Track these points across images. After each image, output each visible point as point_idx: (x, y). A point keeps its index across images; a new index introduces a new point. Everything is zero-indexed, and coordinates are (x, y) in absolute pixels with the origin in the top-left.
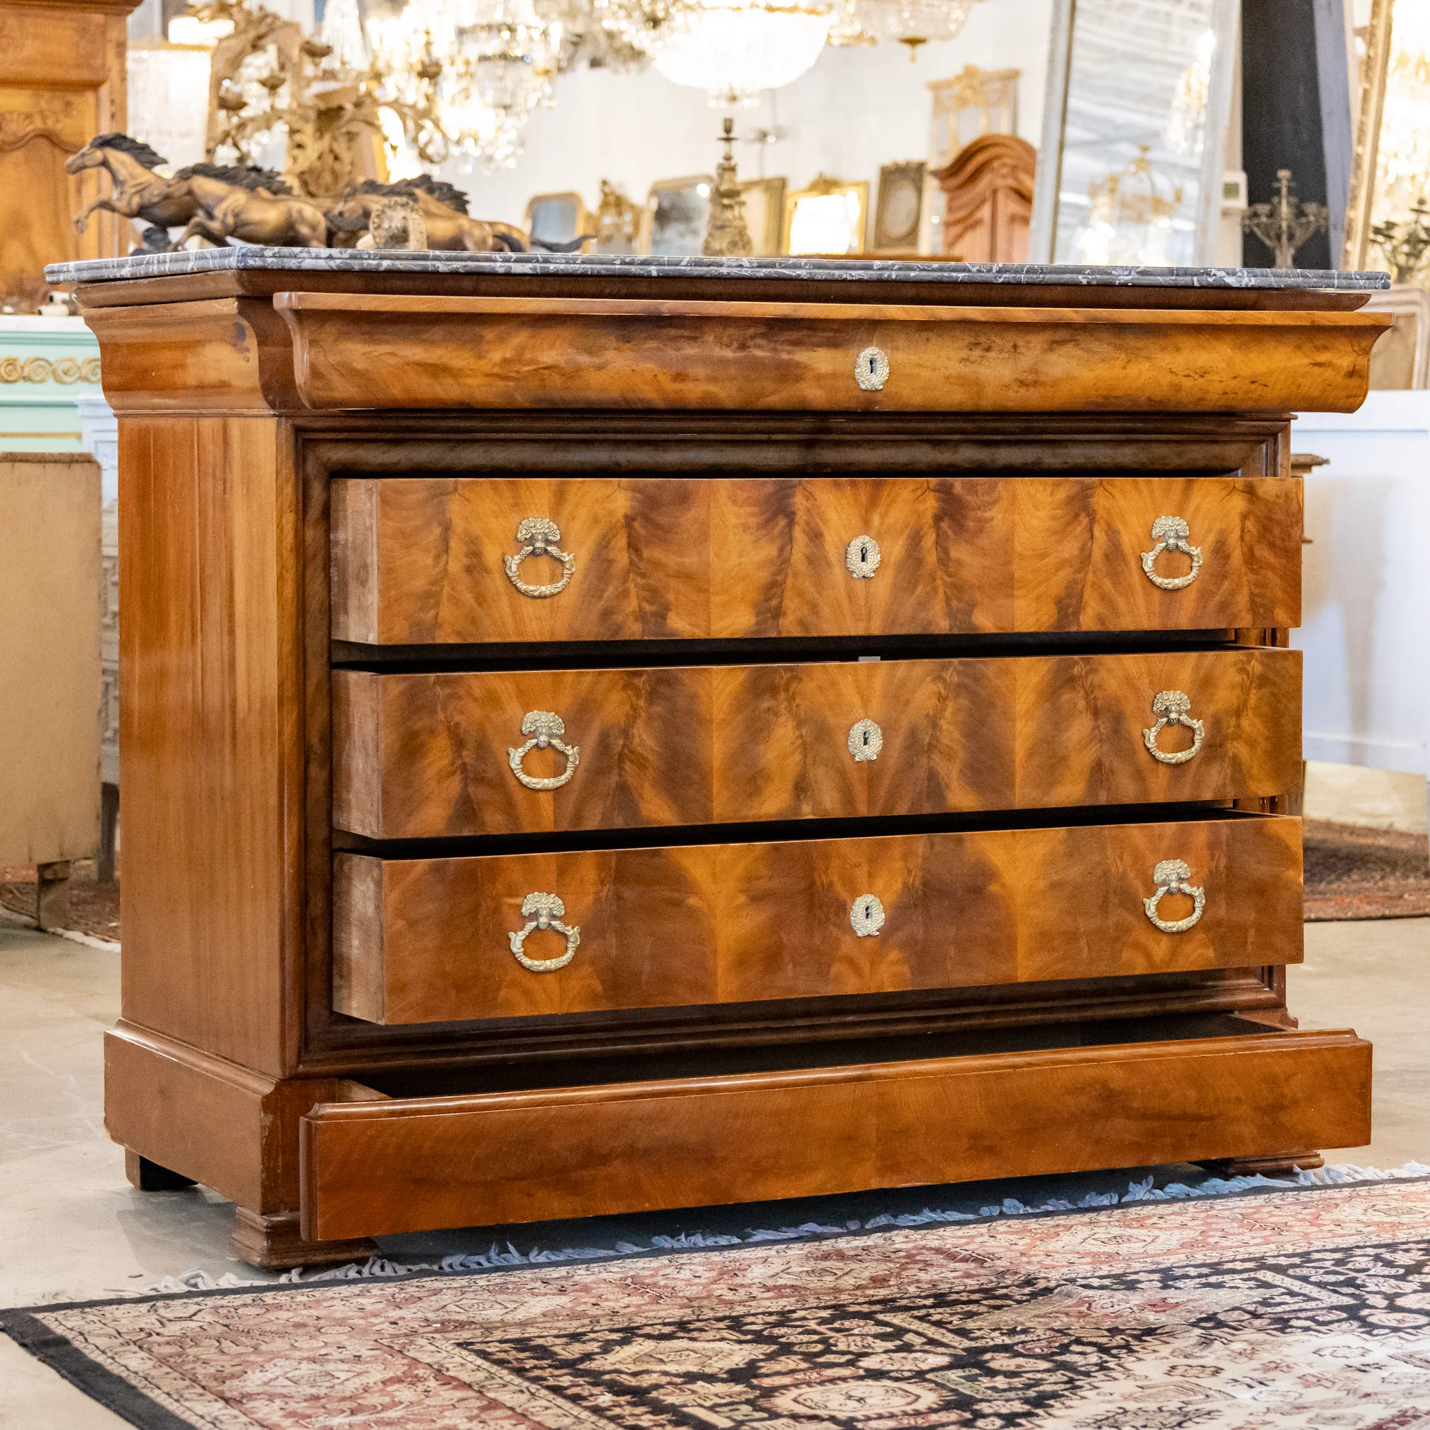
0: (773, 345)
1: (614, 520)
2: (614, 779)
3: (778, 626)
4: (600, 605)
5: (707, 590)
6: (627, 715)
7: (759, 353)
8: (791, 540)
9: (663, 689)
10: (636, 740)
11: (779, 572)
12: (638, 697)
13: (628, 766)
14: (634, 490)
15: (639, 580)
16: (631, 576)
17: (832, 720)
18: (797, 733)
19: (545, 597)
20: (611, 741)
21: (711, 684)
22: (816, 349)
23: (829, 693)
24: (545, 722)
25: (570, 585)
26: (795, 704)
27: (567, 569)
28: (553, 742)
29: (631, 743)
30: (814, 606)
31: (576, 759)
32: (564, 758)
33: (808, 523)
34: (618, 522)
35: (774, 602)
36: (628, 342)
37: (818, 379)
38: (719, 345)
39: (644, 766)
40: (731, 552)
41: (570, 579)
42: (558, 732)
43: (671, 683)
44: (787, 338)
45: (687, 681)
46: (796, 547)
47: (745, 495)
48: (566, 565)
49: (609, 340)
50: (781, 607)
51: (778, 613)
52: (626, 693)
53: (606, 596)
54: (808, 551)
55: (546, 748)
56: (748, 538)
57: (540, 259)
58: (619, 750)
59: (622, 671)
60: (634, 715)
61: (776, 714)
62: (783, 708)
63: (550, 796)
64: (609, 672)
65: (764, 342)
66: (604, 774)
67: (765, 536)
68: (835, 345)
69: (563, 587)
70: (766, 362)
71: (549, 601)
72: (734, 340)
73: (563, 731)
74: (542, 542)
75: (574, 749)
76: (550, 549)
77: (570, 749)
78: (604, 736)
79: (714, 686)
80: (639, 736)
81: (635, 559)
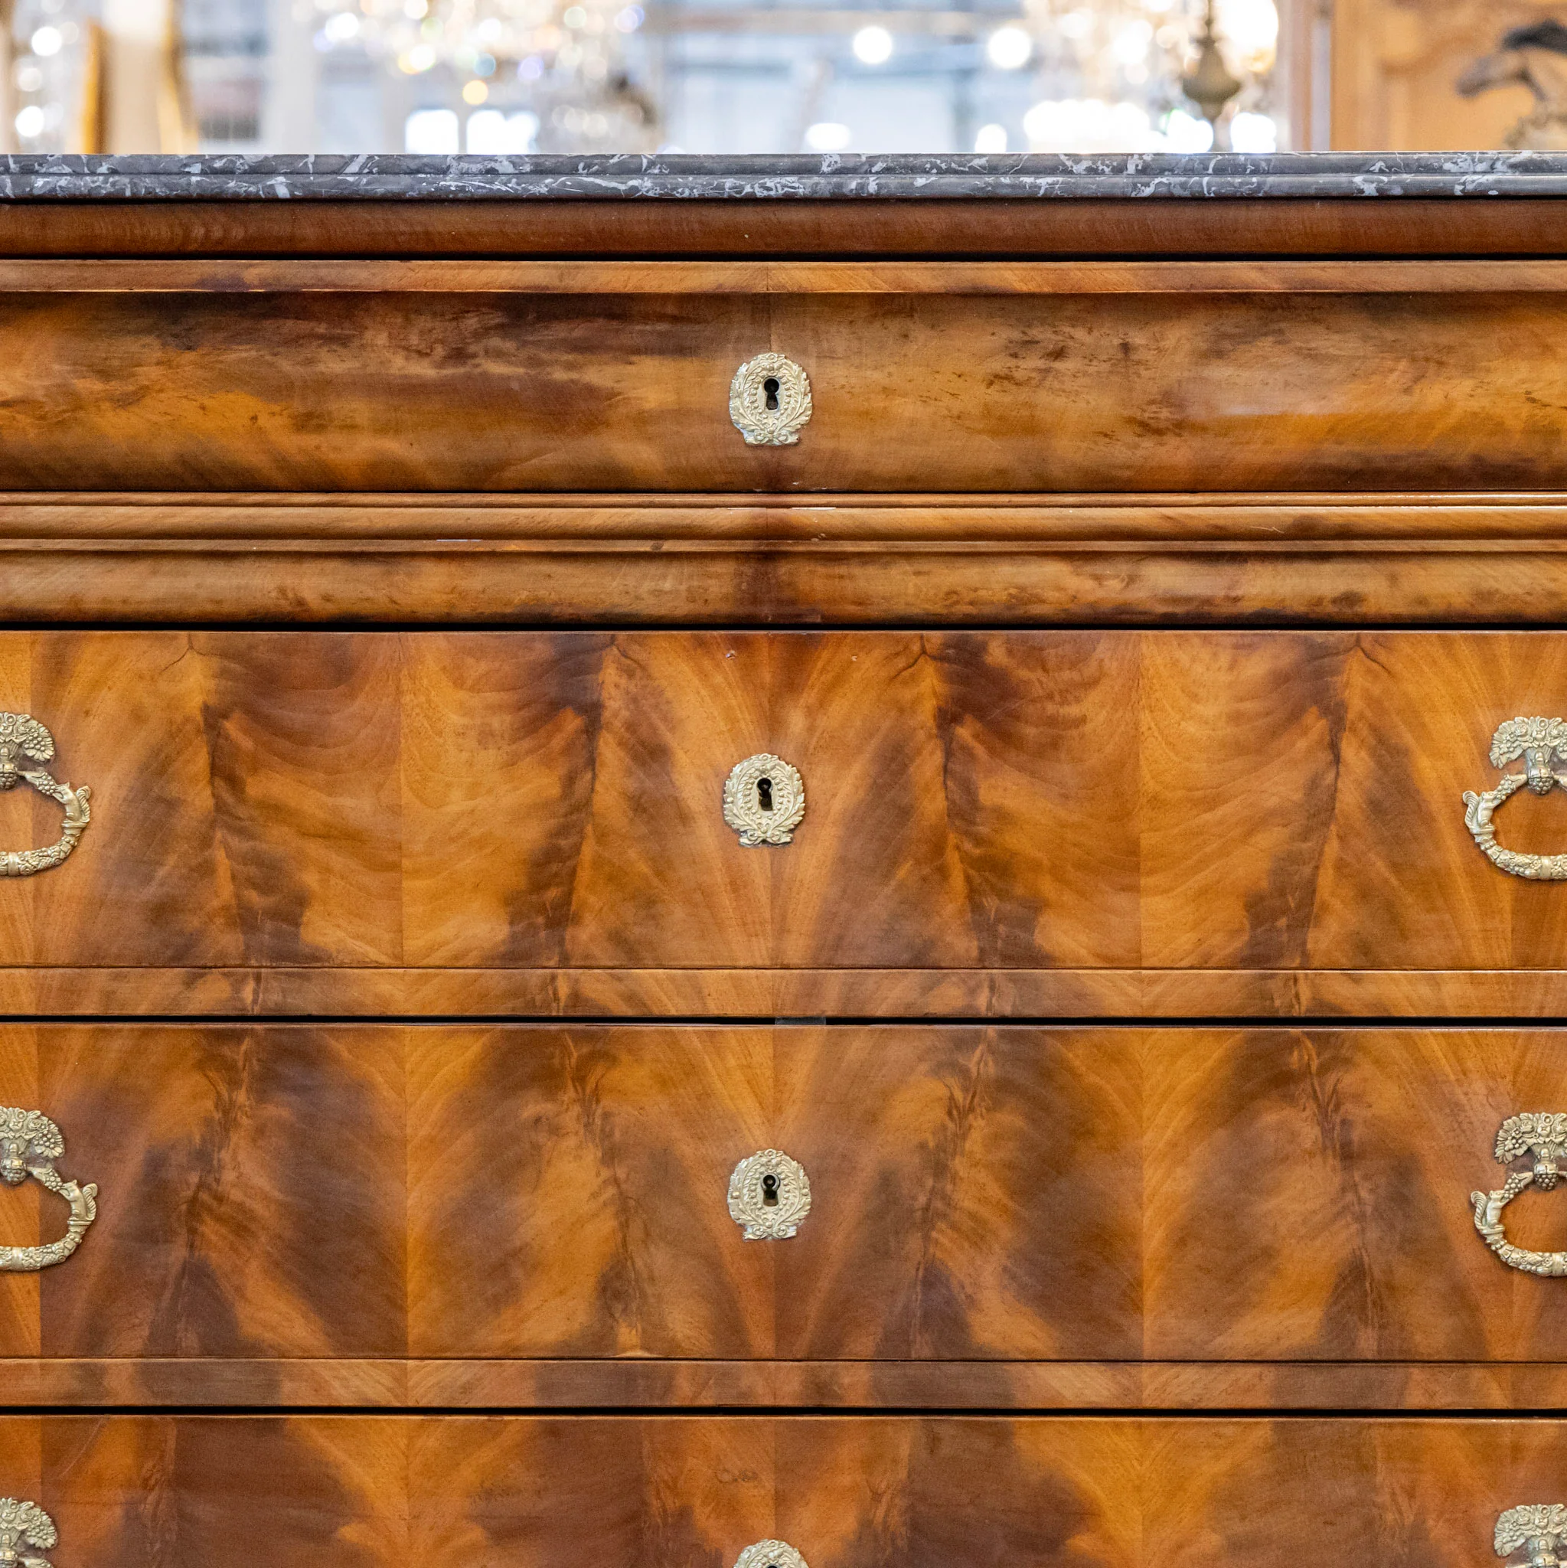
0: (531, 351)
1: (179, 718)
2: (177, 1254)
3: (561, 942)
4: (151, 892)
5: (395, 867)
6: (208, 1122)
7: (496, 368)
8: (591, 762)
9: (291, 1071)
10: (229, 1176)
11: (562, 831)
12: (234, 1084)
13: (209, 1229)
14: (224, 654)
15: (235, 842)
16: (219, 835)
17: (687, 1149)
18: (606, 1173)
19: (19, 875)
20: (171, 1174)
21: (400, 1062)
22: (634, 358)
23: (681, 1091)
24: (18, 1131)
25: (80, 850)
26: (599, 1111)
27: (70, 818)
28: (36, 1171)
29: (218, 1181)
30: (648, 904)
31: (87, 1210)
32: (61, 1206)
33: (631, 727)
34: (187, 720)
35: (553, 894)
36: (189, 348)
37: (642, 421)
38: (404, 353)
39: (246, 1229)
40: (448, 785)
41: (79, 839)
42: (48, 1152)
43: (310, 1058)
44: (562, 335)
45: (345, 1054)
46: (604, 777)
47: (483, 667)
48: (68, 809)
49: (144, 346)
50: (569, 903)
51: (561, 917)
52: (205, 1075)
53: (161, 872)
54: (632, 785)
55: (20, 1183)
56: (491, 757)
57: (12, 166)
58: (190, 1193)
59: (196, 1030)
60: (226, 1121)
61: (556, 1131)
62: (571, 1118)
63: (31, 1282)
64: (167, 1030)
65: (509, 345)
66: (157, 1242)
67: (529, 752)
68: (681, 351)
69: (62, 855)
70: (515, 386)
71: (29, 884)
72: (437, 341)
73: (58, 1151)
74: (11, 760)
75: (85, 1188)
76: (28, 775)
77: (75, 1187)
78: (155, 1164)
79: (408, 1066)
80: (236, 1167)
81: (228, 798)
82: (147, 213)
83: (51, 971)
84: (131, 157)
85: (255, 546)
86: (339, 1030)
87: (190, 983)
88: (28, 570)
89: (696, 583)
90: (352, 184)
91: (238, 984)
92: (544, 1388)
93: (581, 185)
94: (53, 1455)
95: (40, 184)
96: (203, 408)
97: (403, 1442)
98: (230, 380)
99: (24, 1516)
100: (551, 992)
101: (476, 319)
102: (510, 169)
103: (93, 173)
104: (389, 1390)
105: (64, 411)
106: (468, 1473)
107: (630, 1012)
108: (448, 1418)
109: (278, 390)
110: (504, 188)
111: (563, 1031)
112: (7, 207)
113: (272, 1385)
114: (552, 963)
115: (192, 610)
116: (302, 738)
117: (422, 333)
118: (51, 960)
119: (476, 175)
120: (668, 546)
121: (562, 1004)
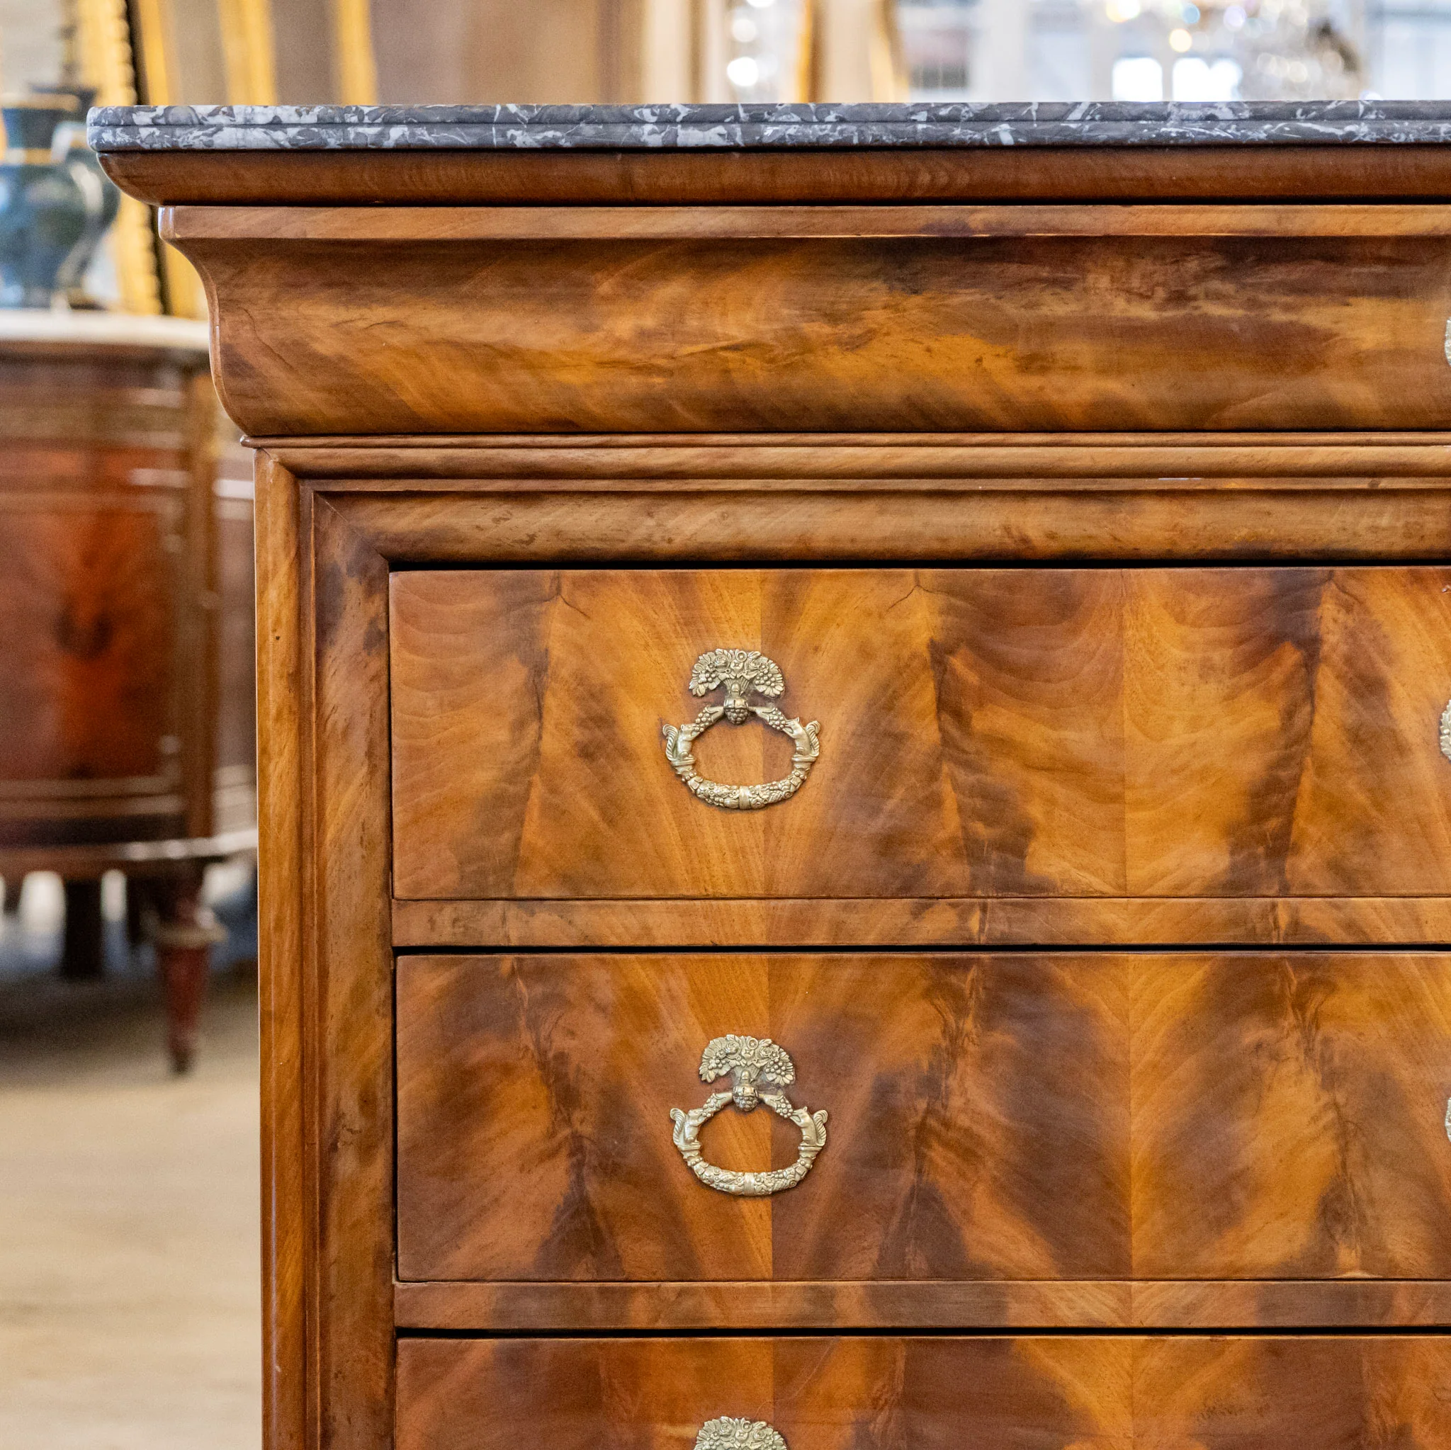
0: (1250, 293)
1: (906, 653)
2: (906, 1178)
3: (1281, 872)
4: (879, 825)
5: (1117, 798)
6: (935, 1049)
7: (1216, 310)
8: (1311, 695)
9: (1020, 1000)
10: (956, 1102)
11: (1283, 762)
12: (961, 1012)
13: (937, 1154)
14: (950, 592)
15: (963, 776)
16: (946, 768)
17: (1405, 1073)
18: (1325, 1098)
19: (750, 808)
20: (900, 1100)
21: (1124, 989)
22: (1351, 300)
23: (1400, 1017)
24: (750, 1058)
25: (808, 785)
26: (1319, 1037)
27: (800, 752)
28: (768, 1098)
29: (945, 1107)
30: (1367, 833)
31: (818, 1136)
32: (793, 1133)
33: (1349, 660)
34: (914, 656)
35: (1273, 824)
36: (916, 292)
37: (1359, 362)
38: (1123, 295)
39: (975, 1154)
40: (1171, 719)
41: (808, 773)
42: (779, 1080)
43: (1037, 986)
44: (1280, 277)
45: (1069, 982)
46: (1323, 709)
47: (1204, 602)
48: (797, 743)
49: (871, 290)
50: (1289, 834)
51: (1281, 847)
52: (933, 1004)
53: (890, 805)
54: (1350, 719)
55: (751, 1110)
56: (1212, 690)
57: (742, 115)
58: (918, 1119)
59: (925, 960)
60: (952, 1049)
61: (1276, 1057)
62: (1290, 1045)
63: (764, 1207)
64: (896, 959)
65: (1228, 288)
66: (885, 1167)
67: (1251, 685)
68: (1397, 292)
69: (792, 789)
70: (1235, 327)
71: (759, 816)
72: (1158, 284)
73: (789, 1078)
74: (742, 696)
75: (816, 1115)
76: (759, 711)
77: (806, 1114)
78: (884, 1091)
79: (1131, 994)
80: (964, 1092)
81: (955, 732)
82: (874, 160)
83: (781, 903)
84: (859, 105)
85: (980, 485)
86: (1065, 958)
87: (917, 913)
88: (759, 510)
89: (1412, 520)
90: (1075, 131)
91: (964, 915)
92: (1266, 1309)
93: (1297, 131)
94: (784, 1375)
95: (769, 133)
96: (929, 350)
97: (1127, 1362)
98: (957, 323)
99: (756, 1436)
100: (1271, 920)
101: (1196, 262)
102: (1230, 116)
103: (821, 122)
104: (1114, 1310)
105: (794, 355)
106: (1191, 1392)
107: (1350, 940)
108: (1171, 1338)
109: (1002, 333)
110: (1224, 134)
111: (1283, 958)
112: (737, 155)
113: (1000, 1307)
114: (1272, 892)
115: (919, 548)
116: (1028, 673)
117: (1143, 276)
118: (781, 892)
119: (1196, 121)
120: (1385, 483)
121: (1282, 932)
